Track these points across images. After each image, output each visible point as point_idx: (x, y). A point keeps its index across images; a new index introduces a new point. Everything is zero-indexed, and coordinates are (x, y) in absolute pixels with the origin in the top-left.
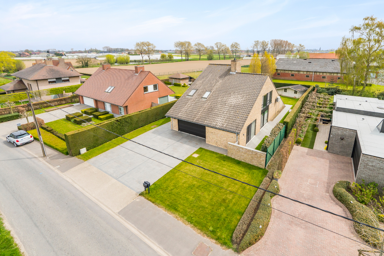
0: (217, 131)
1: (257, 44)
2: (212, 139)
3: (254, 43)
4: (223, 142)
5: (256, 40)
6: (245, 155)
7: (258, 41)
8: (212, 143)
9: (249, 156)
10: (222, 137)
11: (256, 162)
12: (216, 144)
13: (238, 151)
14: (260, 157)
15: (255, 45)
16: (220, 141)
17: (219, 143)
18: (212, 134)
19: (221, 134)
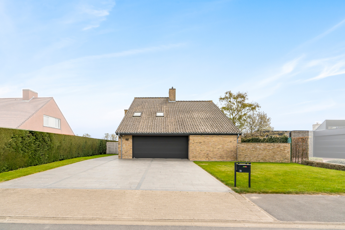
0: (208, 139)
1: (107, 136)
2: (200, 151)
3: (105, 135)
4: (218, 152)
5: (107, 133)
6: (264, 153)
7: (108, 134)
8: (200, 157)
9: (270, 152)
10: (216, 145)
11: (279, 157)
12: (207, 157)
13: (254, 149)
14: (284, 149)
15: (105, 137)
16: (213, 151)
17: (211, 155)
18: (200, 144)
19: (214, 141)
